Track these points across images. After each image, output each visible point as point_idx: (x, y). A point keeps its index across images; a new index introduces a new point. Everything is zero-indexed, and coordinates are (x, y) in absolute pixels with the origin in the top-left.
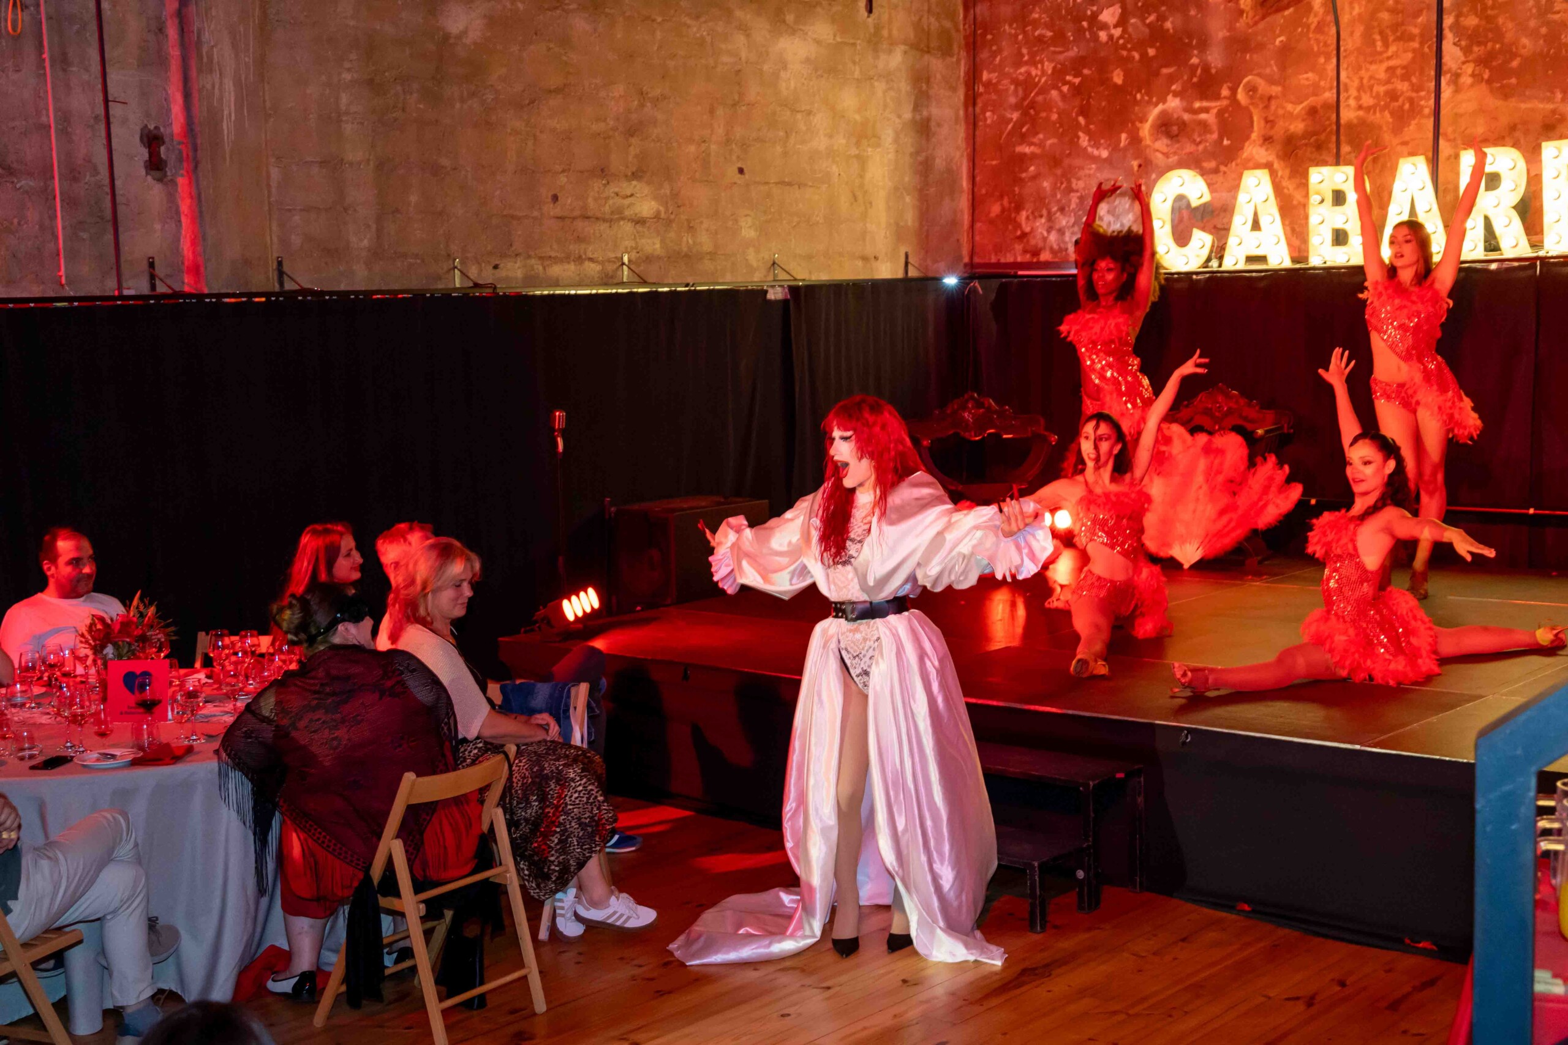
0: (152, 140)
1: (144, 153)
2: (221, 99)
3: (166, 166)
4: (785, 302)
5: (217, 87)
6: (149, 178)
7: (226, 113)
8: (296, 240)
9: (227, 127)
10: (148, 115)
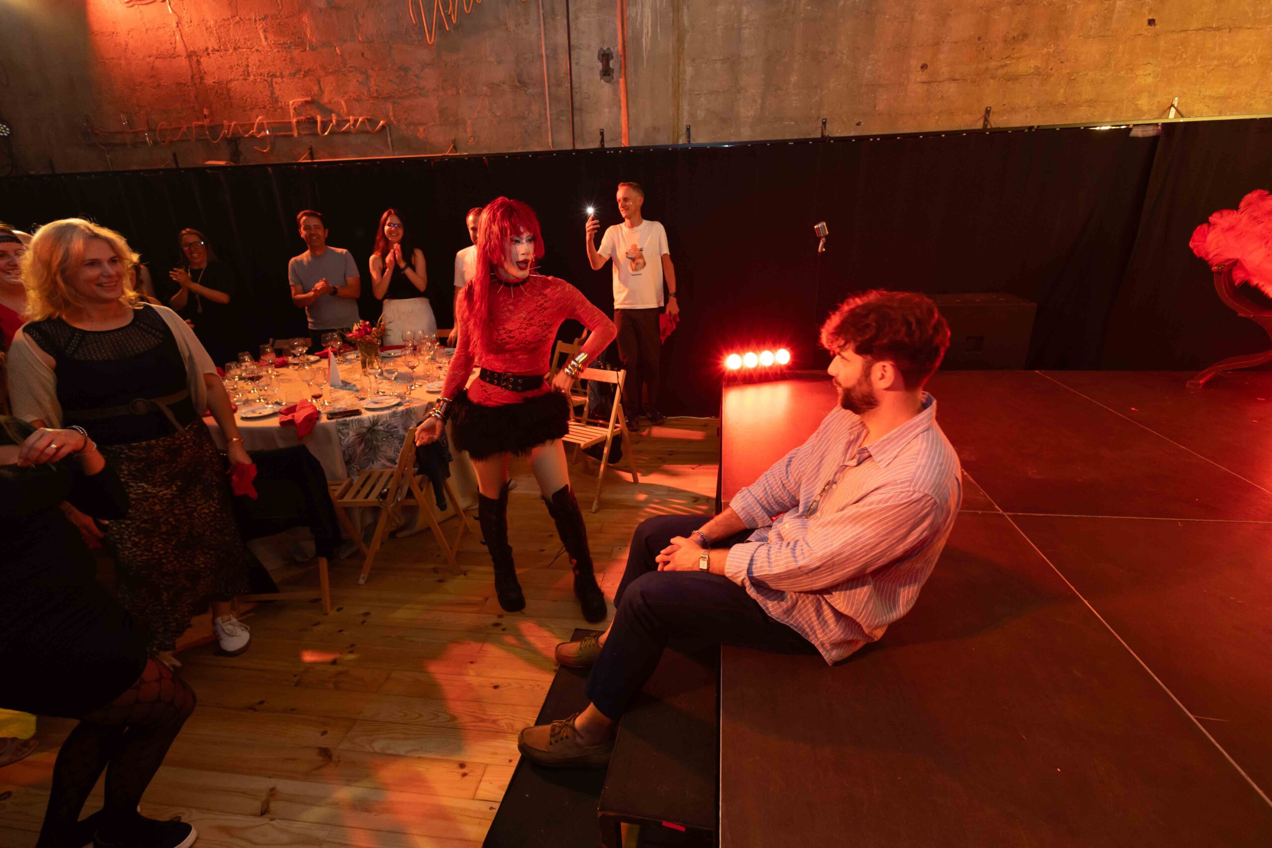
0: (606, 57)
1: (600, 65)
2: (641, 23)
3: (613, 72)
4: (1155, 139)
5: (639, 14)
6: (602, 81)
7: (645, 31)
8: (701, 114)
9: (645, 41)
10: (603, 41)
